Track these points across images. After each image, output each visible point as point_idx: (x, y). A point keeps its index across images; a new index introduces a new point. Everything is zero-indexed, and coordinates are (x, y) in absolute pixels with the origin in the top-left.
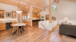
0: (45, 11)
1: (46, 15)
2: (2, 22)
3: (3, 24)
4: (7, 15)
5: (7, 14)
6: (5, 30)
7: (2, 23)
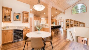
0: (64, 13)
1: (66, 20)
2: (7, 29)
3: (10, 33)
4: (15, 18)
5: (16, 15)
6: (12, 43)
7: (7, 31)
